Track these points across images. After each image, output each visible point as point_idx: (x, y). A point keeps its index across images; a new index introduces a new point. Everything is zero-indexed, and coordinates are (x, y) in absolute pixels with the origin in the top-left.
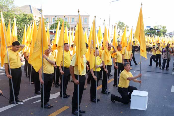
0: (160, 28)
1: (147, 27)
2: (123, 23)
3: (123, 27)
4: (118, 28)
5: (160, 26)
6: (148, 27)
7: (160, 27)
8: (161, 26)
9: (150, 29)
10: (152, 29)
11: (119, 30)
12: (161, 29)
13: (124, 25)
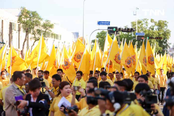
0: (150, 28)
1: (99, 23)
2: (34, 14)
3: (37, 25)
4: (22, 29)
5: (149, 21)
6: (104, 24)
7: (150, 24)
8: (152, 21)
9: (109, 28)
10: (114, 29)
11: (23, 34)
12: (153, 29)
13: (40, 19)
